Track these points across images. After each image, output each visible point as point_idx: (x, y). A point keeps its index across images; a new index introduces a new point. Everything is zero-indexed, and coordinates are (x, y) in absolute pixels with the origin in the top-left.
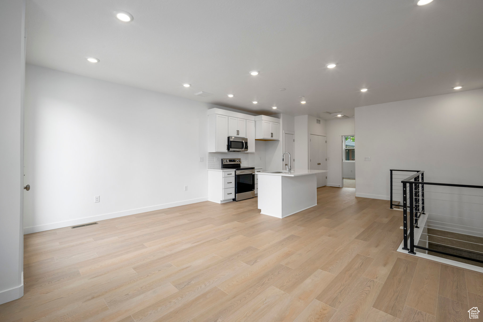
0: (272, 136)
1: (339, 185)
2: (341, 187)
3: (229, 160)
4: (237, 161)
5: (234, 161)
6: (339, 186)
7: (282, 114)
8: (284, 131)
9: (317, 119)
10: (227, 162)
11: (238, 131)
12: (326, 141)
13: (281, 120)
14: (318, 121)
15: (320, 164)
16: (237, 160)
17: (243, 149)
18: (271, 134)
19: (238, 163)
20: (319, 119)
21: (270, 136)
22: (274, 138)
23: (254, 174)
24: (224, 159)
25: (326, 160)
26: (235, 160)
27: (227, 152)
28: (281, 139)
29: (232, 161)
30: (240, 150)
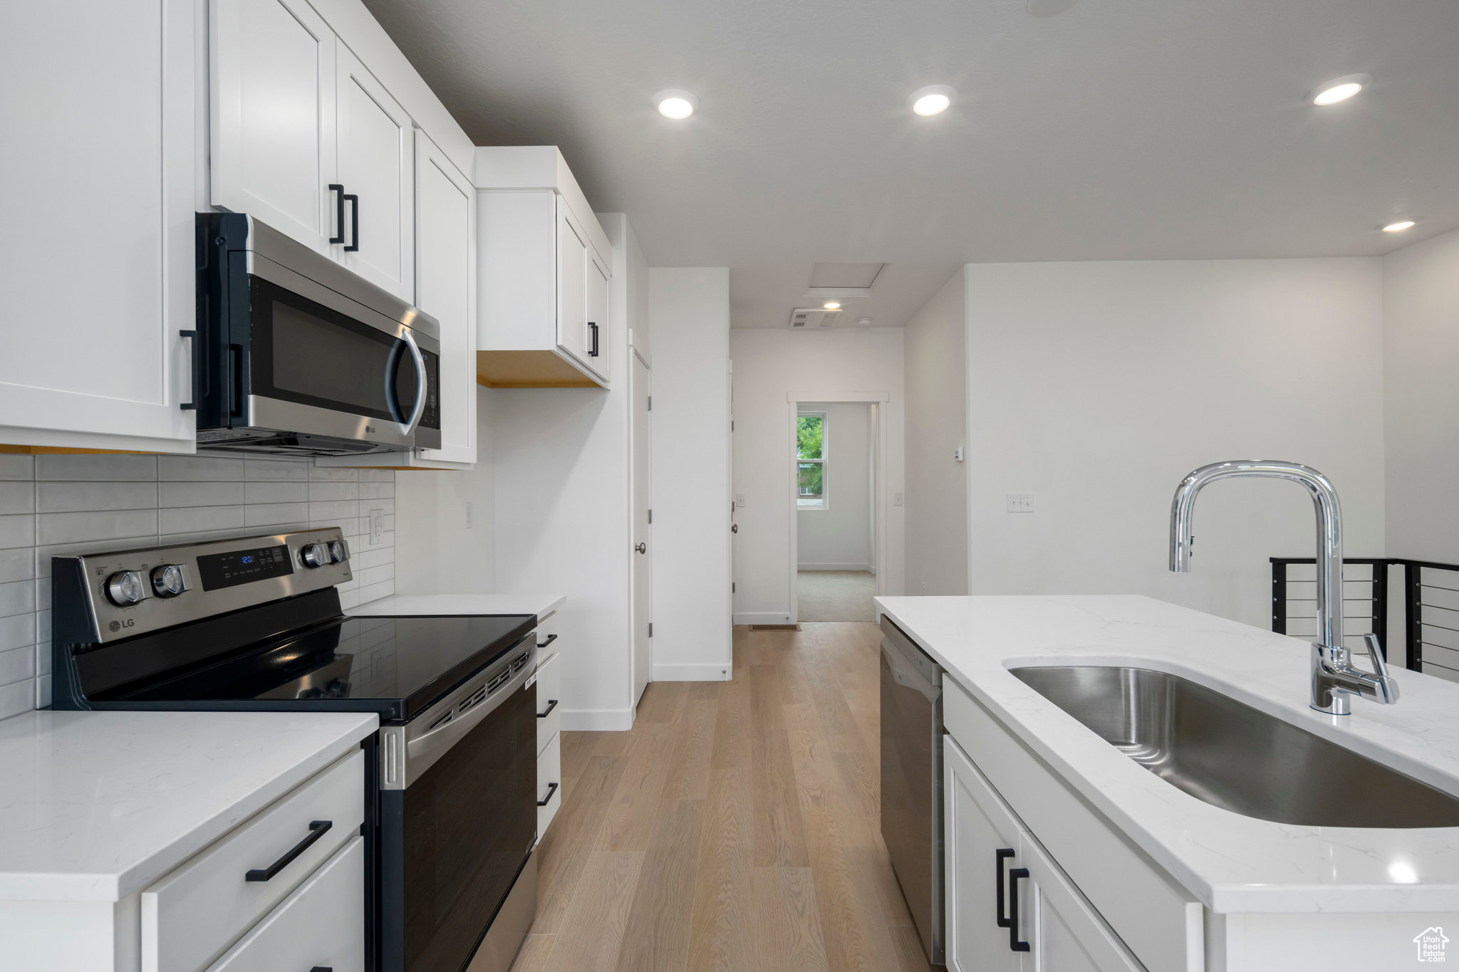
3: (203, 562)
4: (312, 565)
6: (788, 618)
7: (623, 217)
8: (630, 331)
10: (169, 594)
11: (348, 205)
12: (732, 423)
13: (616, 259)
16: (305, 550)
17: (405, 429)
18: (586, 330)
19: (315, 581)
21: (588, 345)
24: (111, 565)
25: (734, 510)
26: (284, 549)
27: (193, 450)
28: (618, 383)
29: (249, 566)
30: (362, 427)
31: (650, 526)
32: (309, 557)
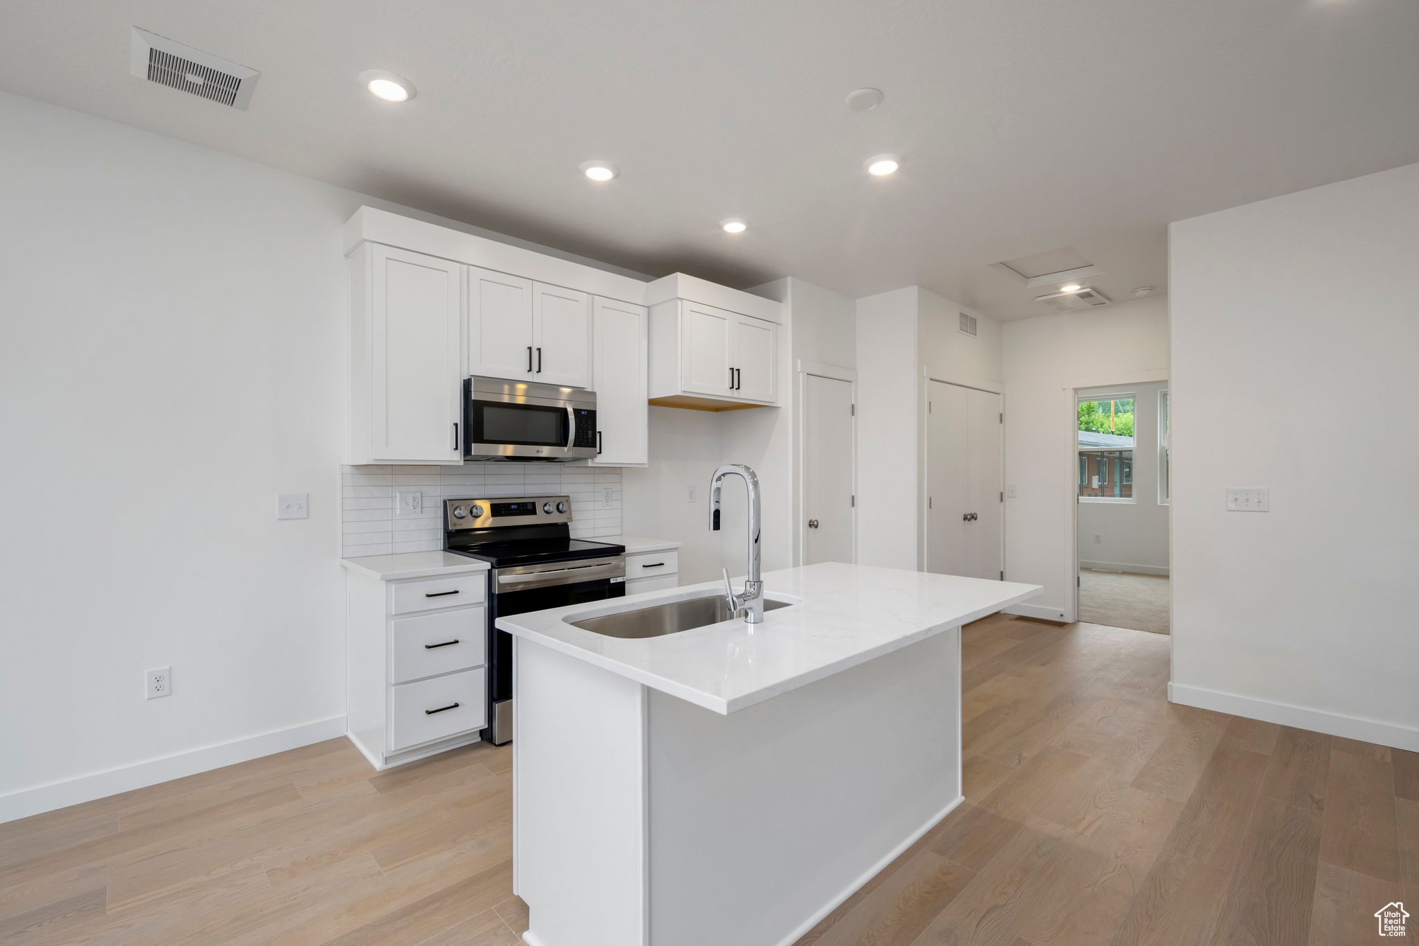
0: (736, 383)
1: (1061, 610)
2: (1068, 619)
3: (491, 506)
4: (547, 512)
5: (527, 508)
6: (1062, 615)
7: (789, 279)
8: (799, 361)
9: (962, 315)
10: (480, 516)
12: (1001, 415)
13: (785, 311)
14: (968, 324)
15: (974, 517)
16: (551, 505)
17: (566, 449)
18: (729, 373)
19: (556, 518)
20: (970, 312)
21: (728, 383)
22: (746, 394)
23: (620, 580)
24: (457, 504)
25: (1002, 500)
26: (534, 504)
27: (462, 463)
28: (785, 399)
29: (514, 509)
30: (545, 451)
31: (853, 508)
32: (546, 508)
